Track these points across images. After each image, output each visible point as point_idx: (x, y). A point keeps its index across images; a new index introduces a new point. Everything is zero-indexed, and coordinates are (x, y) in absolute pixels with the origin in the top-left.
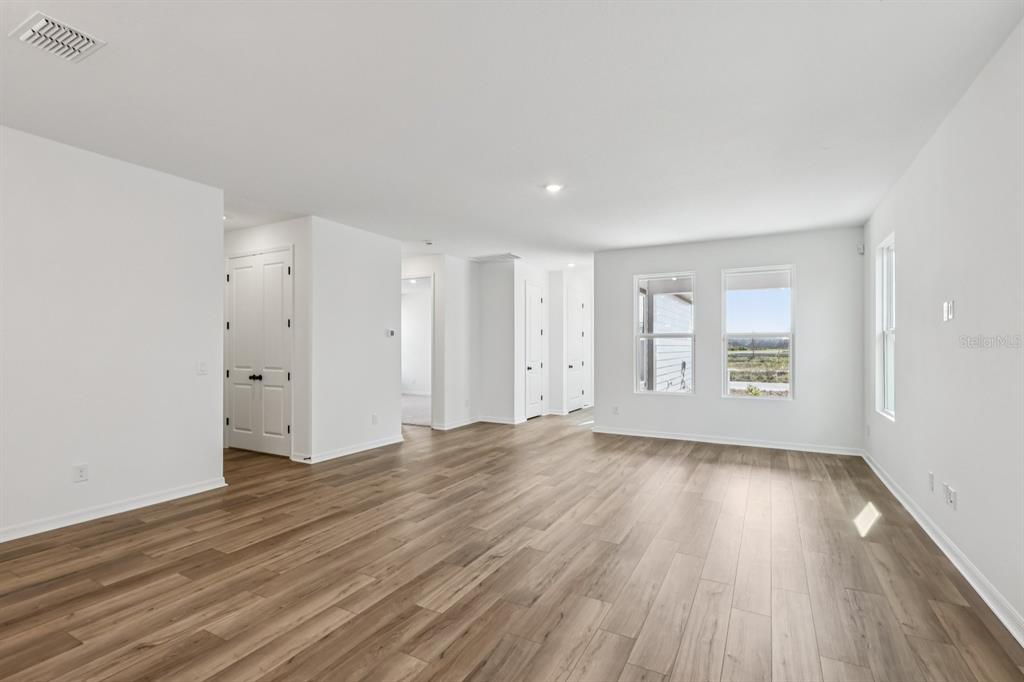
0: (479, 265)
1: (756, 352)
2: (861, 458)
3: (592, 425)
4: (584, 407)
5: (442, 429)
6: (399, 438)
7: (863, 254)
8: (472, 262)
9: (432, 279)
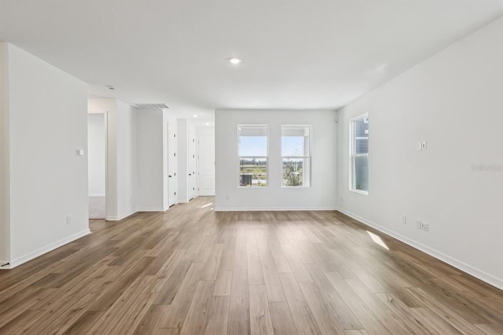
0: (138, 111)
1: (244, 166)
2: (337, 211)
3: (211, 207)
4: (194, 197)
5: (116, 220)
6: (88, 232)
7: (337, 122)
8: (133, 107)
9: (106, 115)
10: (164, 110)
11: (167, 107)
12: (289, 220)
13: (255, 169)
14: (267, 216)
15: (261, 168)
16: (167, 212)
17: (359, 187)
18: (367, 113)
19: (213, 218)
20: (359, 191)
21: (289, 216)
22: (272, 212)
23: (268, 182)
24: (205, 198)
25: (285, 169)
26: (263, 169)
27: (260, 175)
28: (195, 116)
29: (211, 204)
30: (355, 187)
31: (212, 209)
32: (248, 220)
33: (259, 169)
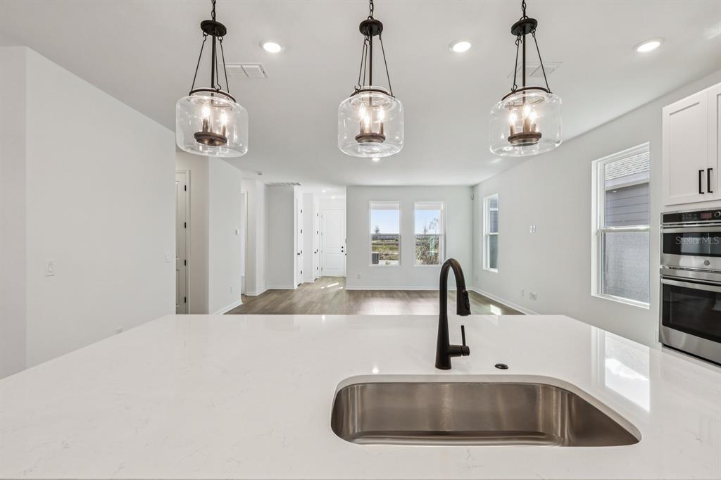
2: (473, 291)
3: (339, 286)
4: (319, 277)
5: (255, 295)
7: (473, 199)
8: (267, 186)
9: (246, 195)
10: (296, 188)
11: (299, 184)
12: (422, 297)
13: (380, 246)
14: (400, 294)
15: (389, 244)
16: (298, 290)
17: (493, 265)
18: (497, 194)
19: (345, 297)
20: (493, 270)
21: (422, 294)
22: (405, 291)
23: (400, 263)
24: (330, 279)
25: (419, 247)
26: (391, 246)
27: (386, 255)
28: (324, 191)
29: (337, 284)
30: (489, 266)
31: (342, 288)
32: (381, 297)
33: (384, 247)
